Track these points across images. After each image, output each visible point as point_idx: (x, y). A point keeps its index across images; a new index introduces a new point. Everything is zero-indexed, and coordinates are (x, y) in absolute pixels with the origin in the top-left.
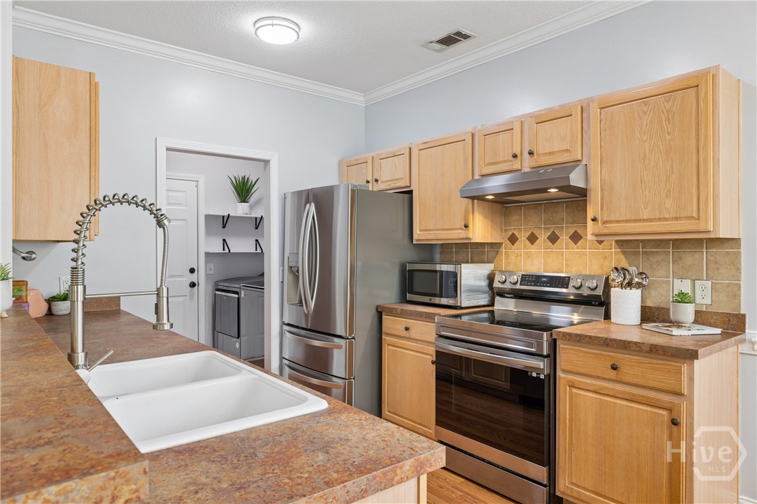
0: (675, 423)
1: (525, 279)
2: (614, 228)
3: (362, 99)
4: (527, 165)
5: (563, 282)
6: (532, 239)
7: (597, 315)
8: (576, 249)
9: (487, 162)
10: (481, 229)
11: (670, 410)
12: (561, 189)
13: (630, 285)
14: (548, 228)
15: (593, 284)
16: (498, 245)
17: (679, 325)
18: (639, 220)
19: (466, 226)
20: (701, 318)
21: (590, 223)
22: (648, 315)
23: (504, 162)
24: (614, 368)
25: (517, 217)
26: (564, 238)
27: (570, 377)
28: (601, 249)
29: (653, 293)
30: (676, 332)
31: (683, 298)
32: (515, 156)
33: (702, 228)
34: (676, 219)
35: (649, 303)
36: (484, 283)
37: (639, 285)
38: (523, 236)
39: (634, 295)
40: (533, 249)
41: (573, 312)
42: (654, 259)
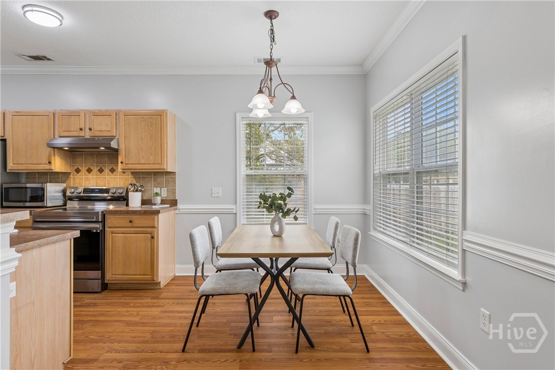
0: (153, 237)
1: (86, 190)
2: (130, 166)
4: (87, 135)
5: (107, 191)
6: (89, 171)
7: (123, 204)
8: (112, 176)
9: (64, 129)
10: (58, 165)
11: (151, 234)
12: (106, 148)
13: (137, 191)
14: (98, 166)
15: (121, 191)
16: (68, 174)
17: (155, 204)
18: (140, 164)
19: (50, 163)
20: (163, 202)
21: (120, 164)
22: (144, 202)
23: (75, 131)
24: (131, 222)
25: (80, 159)
26: (107, 171)
27: (112, 229)
28: (124, 176)
29: (146, 194)
30: (154, 207)
31: (157, 194)
32: (81, 129)
33: (162, 168)
34: (154, 164)
35: (145, 198)
36: (60, 194)
37: (141, 191)
38: (84, 169)
39: (139, 194)
40: (90, 176)
41: (108, 205)
42: (147, 180)
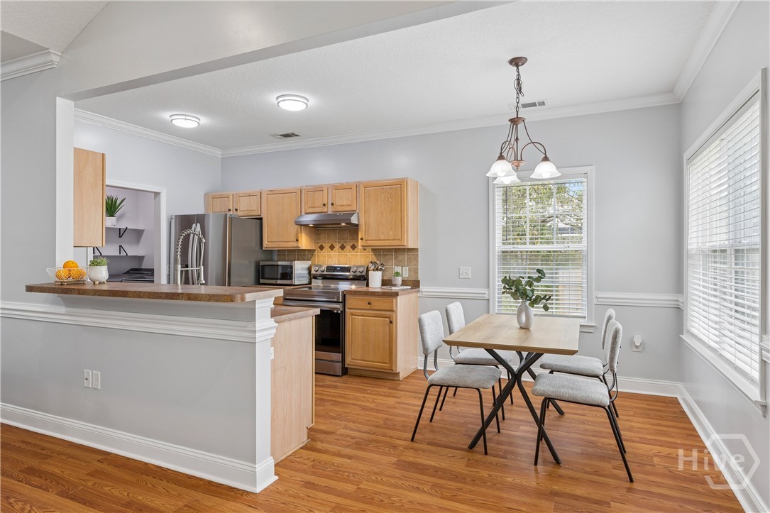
0: (391, 322)
1: (329, 269)
2: (370, 243)
3: (220, 153)
4: (330, 210)
5: (348, 269)
6: (332, 247)
7: (363, 285)
8: (353, 253)
9: (309, 206)
10: (305, 243)
11: (389, 318)
12: (346, 224)
13: (377, 270)
14: (340, 242)
15: (361, 269)
16: (313, 251)
17: (395, 285)
18: (380, 240)
19: (297, 240)
20: (404, 283)
21: (360, 240)
22: (384, 283)
23: (319, 207)
24: (369, 304)
25: (324, 236)
26: (348, 247)
27: (352, 311)
28: (365, 253)
29: (387, 273)
30: (393, 288)
31: (397, 274)
32: (324, 205)
33: (403, 244)
34: (394, 240)
35: (385, 278)
36: (306, 272)
37: (381, 270)
38: (327, 246)
39: (379, 274)
40: (332, 253)
41: (351, 284)
42: (387, 257)
